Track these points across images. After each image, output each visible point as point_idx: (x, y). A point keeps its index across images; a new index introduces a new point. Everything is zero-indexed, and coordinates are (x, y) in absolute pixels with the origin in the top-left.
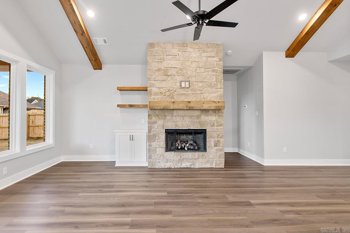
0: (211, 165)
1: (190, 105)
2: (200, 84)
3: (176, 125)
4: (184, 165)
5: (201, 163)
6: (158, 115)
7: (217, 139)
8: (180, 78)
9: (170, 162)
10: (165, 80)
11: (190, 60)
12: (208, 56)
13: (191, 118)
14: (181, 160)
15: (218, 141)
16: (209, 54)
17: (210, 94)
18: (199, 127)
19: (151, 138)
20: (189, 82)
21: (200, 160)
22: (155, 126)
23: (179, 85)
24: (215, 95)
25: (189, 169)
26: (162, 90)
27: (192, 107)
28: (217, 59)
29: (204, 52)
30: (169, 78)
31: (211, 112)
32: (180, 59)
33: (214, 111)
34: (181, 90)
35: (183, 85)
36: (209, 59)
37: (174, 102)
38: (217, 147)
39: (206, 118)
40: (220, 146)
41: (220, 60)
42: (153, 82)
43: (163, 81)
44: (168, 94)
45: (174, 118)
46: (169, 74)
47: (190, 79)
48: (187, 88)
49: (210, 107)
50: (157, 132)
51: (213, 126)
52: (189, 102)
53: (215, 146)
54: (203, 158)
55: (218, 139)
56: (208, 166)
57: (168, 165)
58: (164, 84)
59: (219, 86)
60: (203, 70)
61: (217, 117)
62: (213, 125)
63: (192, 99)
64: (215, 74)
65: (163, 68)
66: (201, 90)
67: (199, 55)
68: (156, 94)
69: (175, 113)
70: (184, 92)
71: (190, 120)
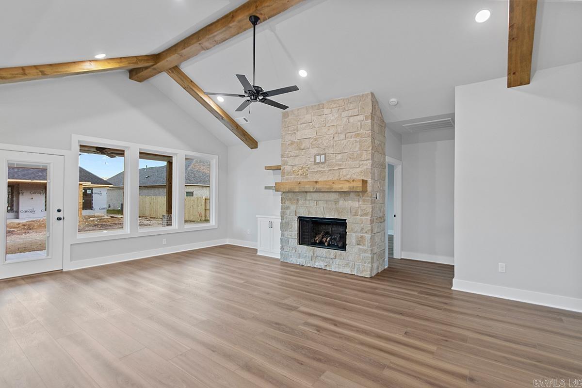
0: (351, 271)
1: (317, 186)
2: (339, 157)
3: (309, 212)
4: (319, 264)
5: (338, 265)
6: (290, 199)
7: (360, 235)
8: (314, 151)
9: (302, 259)
10: (298, 156)
11: (327, 125)
12: (350, 115)
13: (327, 203)
14: (314, 257)
15: (361, 237)
16: (350, 113)
17: (351, 170)
18: (336, 216)
19: (284, 226)
20: (325, 154)
21: (338, 261)
22: (288, 212)
23: (313, 160)
24: (358, 170)
25: (323, 271)
26: (295, 168)
27: (320, 189)
28: (361, 117)
29: (345, 110)
30: (303, 152)
31: (352, 195)
32: (316, 126)
33: (356, 193)
34: (315, 166)
35: (318, 160)
36: (351, 119)
37: (299, 183)
38: (361, 247)
39: (346, 203)
40: (364, 245)
41: (366, 118)
42: (286, 159)
43: (296, 157)
44: (301, 172)
45: (307, 202)
46: (302, 147)
47: (327, 151)
48: (323, 163)
49: (342, 188)
50: (290, 220)
51: (355, 215)
52: (316, 182)
53: (358, 245)
54: (341, 259)
55: (362, 235)
56: (347, 271)
57: (300, 261)
58: (297, 161)
59: (364, 157)
60: (342, 136)
61: (360, 203)
62: (356, 214)
63: (328, 177)
64: (358, 140)
65: (296, 140)
66: (340, 165)
67: (337, 116)
68: (289, 173)
69: (309, 196)
70: (320, 169)
71: (325, 206)
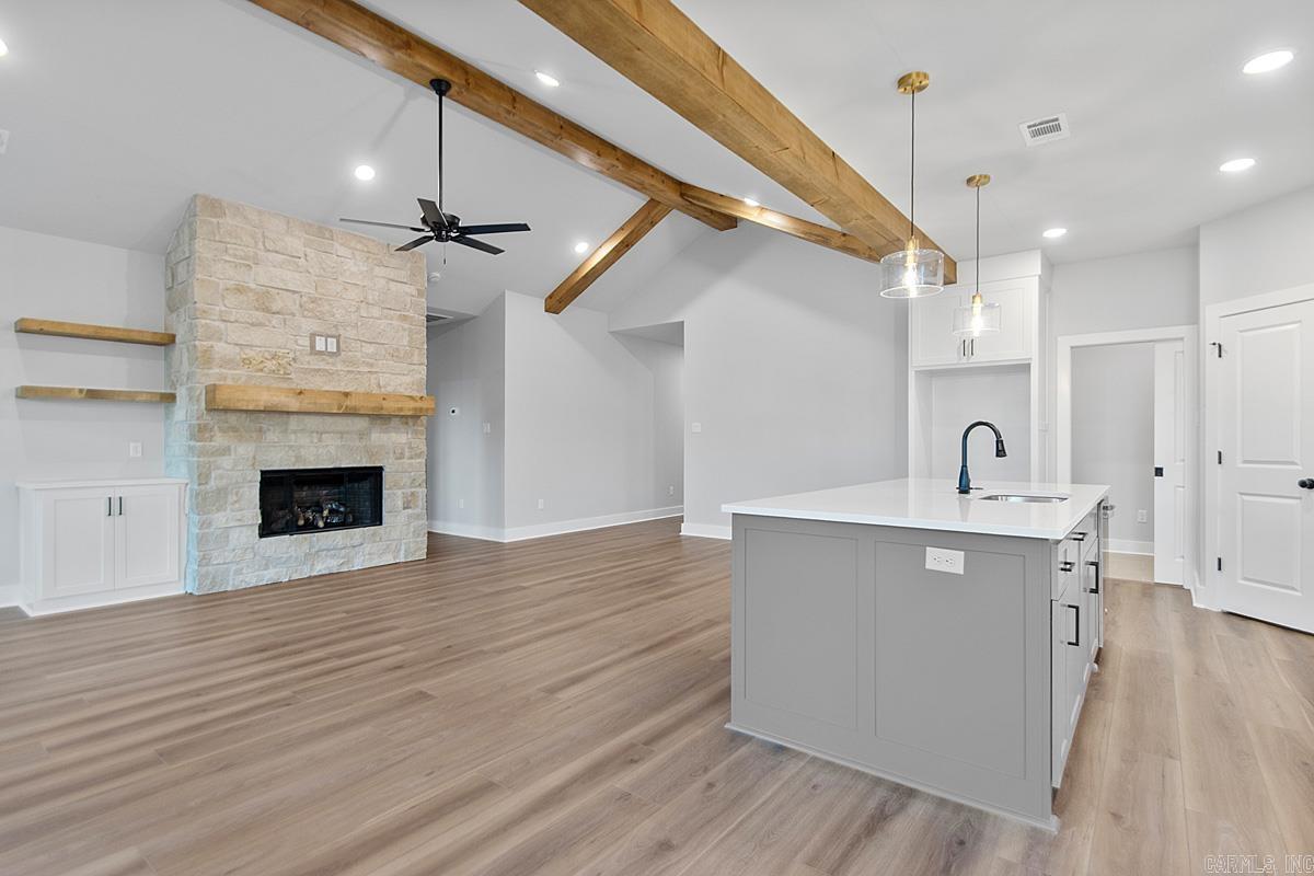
0: (394, 559)
1: (349, 402)
2: (370, 349)
3: (298, 458)
4: (320, 568)
5: (369, 554)
6: (234, 429)
7: (409, 491)
8: (309, 325)
9: (275, 567)
10: (261, 325)
11: (341, 279)
12: (391, 277)
13: (342, 438)
14: (311, 557)
15: (412, 494)
16: (392, 274)
17: (394, 377)
18: (364, 460)
19: (206, 500)
20: (338, 338)
21: (367, 548)
22: (226, 462)
23: (308, 343)
24: (408, 379)
25: (335, 576)
26: (250, 353)
27: (355, 408)
28: (411, 290)
29: (381, 264)
30: (275, 320)
31: (395, 422)
32: (311, 270)
33: (404, 419)
34: (313, 357)
35: (320, 344)
36: (393, 285)
37: (301, 393)
38: (410, 511)
39: (384, 437)
40: (417, 506)
41: (420, 294)
42: (217, 323)
43: (252, 325)
44: (271, 365)
45: (293, 437)
46: (274, 309)
47: (341, 332)
48: (332, 354)
49: (401, 409)
50: (234, 481)
51: (400, 458)
52: (347, 395)
53: (404, 508)
54: (374, 542)
55: (413, 490)
56: (388, 559)
57: (269, 576)
58: (256, 337)
59: (416, 359)
60: (376, 312)
61: (410, 436)
62: (401, 456)
63: (346, 385)
64: (406, 326)
65: (253, 286)
66: (372, 365)
67: (365, 269)
68: (227, 362)
69: (293, 422)
70: (322, 366)
71: (339, 442)
